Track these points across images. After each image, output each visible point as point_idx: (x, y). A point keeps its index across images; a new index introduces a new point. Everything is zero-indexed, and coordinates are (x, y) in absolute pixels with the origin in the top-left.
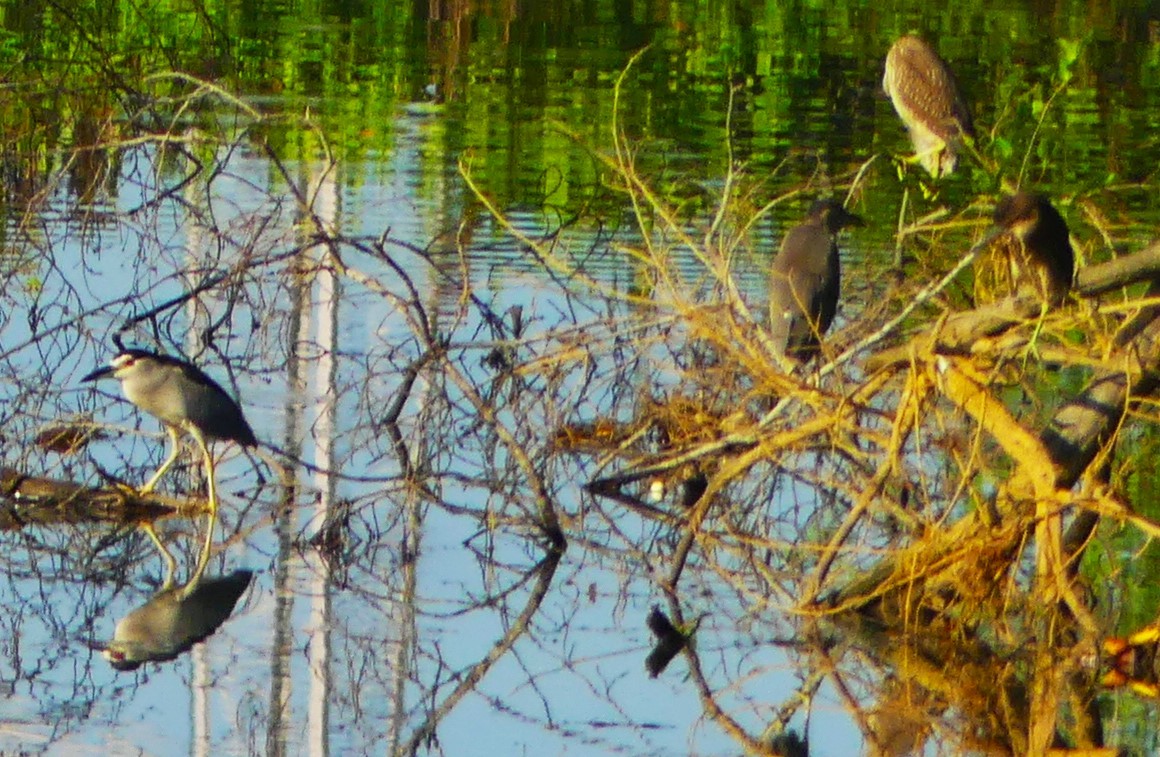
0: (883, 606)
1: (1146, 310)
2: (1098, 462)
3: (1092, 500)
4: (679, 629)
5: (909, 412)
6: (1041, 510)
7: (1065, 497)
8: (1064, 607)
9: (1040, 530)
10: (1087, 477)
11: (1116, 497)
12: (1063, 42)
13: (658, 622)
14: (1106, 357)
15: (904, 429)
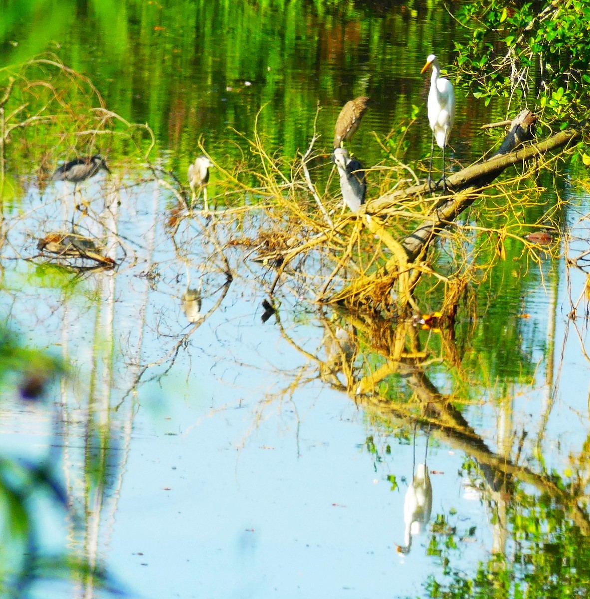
0: (346, 302)
1: (441, 200)
2: (421, 255)
3: (420, 267)
4: (273, 307)
5: (356, 234)
6: (401, 269)
7: (410, 265)
8: (408, 304)
9: (401, 277)
10: (418, 259)
11: (428, 265)
12: (414, 106)
13: (266, 305)
14: (426, 215)
15: (354, 241)
